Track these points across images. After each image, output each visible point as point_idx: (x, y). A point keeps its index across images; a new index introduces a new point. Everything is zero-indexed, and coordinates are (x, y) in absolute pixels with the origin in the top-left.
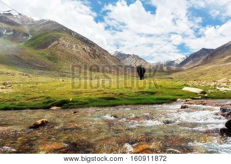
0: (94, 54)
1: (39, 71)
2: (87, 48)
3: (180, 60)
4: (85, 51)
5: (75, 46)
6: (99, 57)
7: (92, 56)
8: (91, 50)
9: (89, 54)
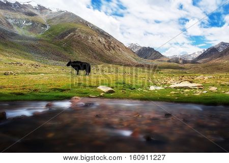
0: (109, 46)
1: (54, 62)
2: (103, 40)
3: (197, 53)
4: (101, 42)
5: (90, 38)
6: (114, 49)
7: (107, 47)
8: (106, 42)
9: (104, 45)
